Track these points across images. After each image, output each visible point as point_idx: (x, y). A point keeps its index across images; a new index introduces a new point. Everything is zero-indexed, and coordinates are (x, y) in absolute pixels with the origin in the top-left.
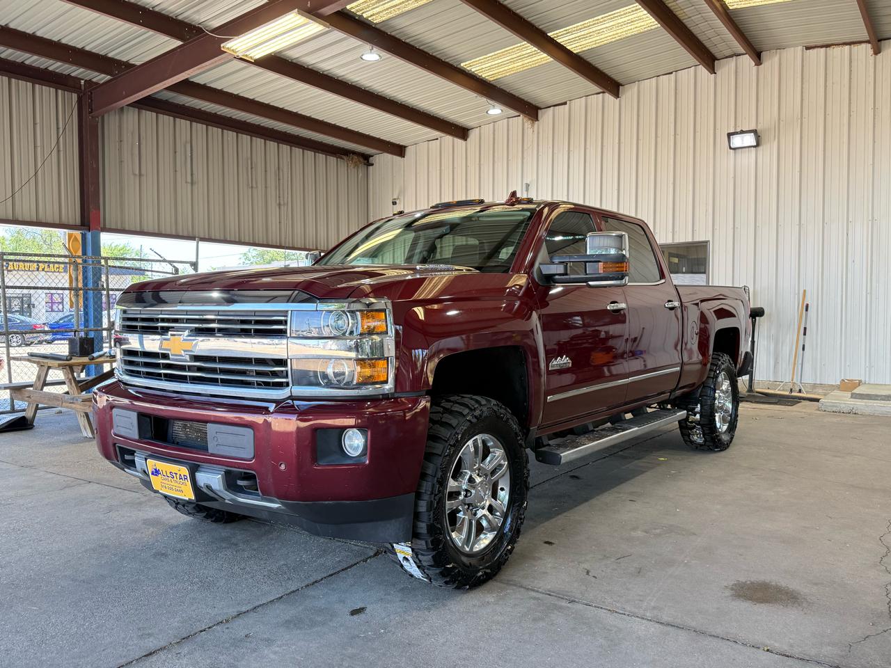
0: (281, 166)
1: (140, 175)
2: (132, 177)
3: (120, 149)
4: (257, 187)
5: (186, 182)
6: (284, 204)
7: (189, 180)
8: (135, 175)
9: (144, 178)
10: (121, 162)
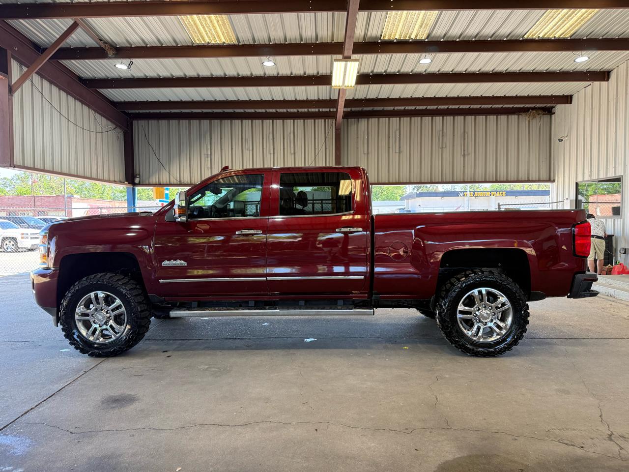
0: (466, 130)
1: (368, 153)
2: (363, 155)
3: (357, 142)
4: (446, 147)
5: (396, 152)
6: (468, 155)
7: (397, 151)
8: (364, 154)
9: (370, 155)
10: (357, 148)
